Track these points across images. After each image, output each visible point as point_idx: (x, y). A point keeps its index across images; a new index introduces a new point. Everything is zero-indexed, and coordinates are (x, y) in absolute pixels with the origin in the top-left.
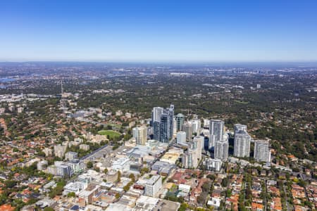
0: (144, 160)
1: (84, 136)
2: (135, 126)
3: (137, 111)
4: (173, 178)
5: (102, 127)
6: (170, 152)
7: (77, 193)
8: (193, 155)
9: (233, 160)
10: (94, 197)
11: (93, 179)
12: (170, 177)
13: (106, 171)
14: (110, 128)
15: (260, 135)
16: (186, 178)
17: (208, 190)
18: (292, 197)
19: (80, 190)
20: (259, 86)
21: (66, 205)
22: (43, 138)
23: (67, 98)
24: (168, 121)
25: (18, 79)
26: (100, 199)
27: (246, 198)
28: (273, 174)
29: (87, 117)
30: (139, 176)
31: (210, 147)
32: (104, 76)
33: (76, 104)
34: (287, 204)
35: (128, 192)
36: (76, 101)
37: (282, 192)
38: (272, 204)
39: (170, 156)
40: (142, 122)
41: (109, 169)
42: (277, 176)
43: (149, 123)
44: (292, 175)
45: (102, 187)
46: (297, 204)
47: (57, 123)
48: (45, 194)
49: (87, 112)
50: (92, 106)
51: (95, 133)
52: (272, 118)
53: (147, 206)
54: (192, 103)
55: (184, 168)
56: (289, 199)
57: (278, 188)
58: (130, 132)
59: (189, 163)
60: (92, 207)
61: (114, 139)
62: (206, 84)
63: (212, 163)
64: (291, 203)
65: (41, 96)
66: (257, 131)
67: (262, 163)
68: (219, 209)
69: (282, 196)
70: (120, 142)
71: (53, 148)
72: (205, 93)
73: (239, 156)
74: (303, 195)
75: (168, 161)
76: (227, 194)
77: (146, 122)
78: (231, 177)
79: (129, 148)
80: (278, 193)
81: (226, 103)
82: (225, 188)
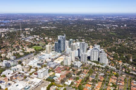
0: (46, 61)
1: (24, 48)
4: (56, 70)
5: (35, 45)
7: (6, 75)
9: (89, 62)
10: (14, 77)
11: (18, 69)
14: (39, 45)
16: (62, 70)
17: (68, 76)
18: (109, 82)
20: (125, 25)
23: (27, 31)
25: (11, 21)
26: (16, 79)
27: (85, 81)
28: (105, 70)
29: (30, 40)
31: (80, 56)
32: (51, 20)
33: (29, 33)
34: (105, 85)
37: (105, 79)
39: (59, 59)
41: (27, 64)
44: (114, 71)
46: (110, 86)
47: (16, 42)
49: (32, 37)
51: (30, 47)
52: (123, 42)
53: (35, 83)
54: (86, 33)
55: (64, 65)
56: (107, 83)
57: (104, 77)
59: (66, 63)
61: (38, 51)
62: (99, 24)
63: (76, 64)
66: (110, 48)
67: (102, 64)
69: (104, 81)
70: (40, 52)
71: (7, 54)
72: (96, 29)
73: (92, 60)
74: (115, 81)
75: (57, 62)
78: (83, 71)
79: (41, 55)
80: (102, 79)
81: (104, 34)
82: (78, 76)
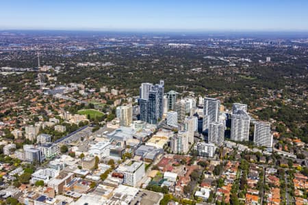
0: (127, 144)
1: (61, 115)
2: (120, 105)
3: (125, 87)
4: (159, 164)
5: (82, 106)
6: (159, 134)
7: (46, 182)
8: (183, 138)
9: (230, 144)
10: (66, 186)
11: (66, 166)
12: (155, 163)
13: (82, 156)
14: (92, 106)
15: (263, 116)
16: (174, 165)
17: (197, 179)
18: (293, 188)
19: (50, 178)
20: (269, 59)
21: (31, 196)
22: (14, 117)
23: (47, 72)
24: (157, 99)
26: (72, 189)
27: (240, 189)
28: (274, 161)
29: (66, 94)
30: (119, 163)
31: (204, 129)
34: (287, 195)
35: (106, 181)
36: (56, 75)
37: (282, 181)
38: (270, 195)
39: (158, 139)
40: (130, 100)
41: (85, 154)
42: (279, 163)
43: (136, 101)
44: (295, 162)
45: (75, 175)
46: (299, 196)
47: (32, 101)
48: (9, 182)
49: (67, 88)
50: (73, 82)
51: (73, 112)
52: (280, 96)
53: (125, 197)
54: (190, 78)
55: (172, 153)
56: (290, 189)
57: (277, 177)
58: (114, 111)
59: (178, 147)
60: (62, 198)
61: (95, 120)
62: (209, 57)
63: (204, 148)
64: (292, 194)
65: (16, 69)
66: (261, 111)
67: (263, 148)
68: (208, 201)
69: (282, 186)
70: (102, 123)
71: (24, 129)
72: (206, 67)
73: (236, 139)
74: (307, 185)
75: (155, 145)
76: (219, 183)
77: (134, 100)
78: (225, 164)
79: (111, 130)
80: (278, 182)
81: (229, 79)
82: (217, 177)
